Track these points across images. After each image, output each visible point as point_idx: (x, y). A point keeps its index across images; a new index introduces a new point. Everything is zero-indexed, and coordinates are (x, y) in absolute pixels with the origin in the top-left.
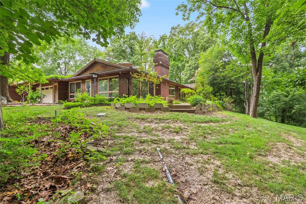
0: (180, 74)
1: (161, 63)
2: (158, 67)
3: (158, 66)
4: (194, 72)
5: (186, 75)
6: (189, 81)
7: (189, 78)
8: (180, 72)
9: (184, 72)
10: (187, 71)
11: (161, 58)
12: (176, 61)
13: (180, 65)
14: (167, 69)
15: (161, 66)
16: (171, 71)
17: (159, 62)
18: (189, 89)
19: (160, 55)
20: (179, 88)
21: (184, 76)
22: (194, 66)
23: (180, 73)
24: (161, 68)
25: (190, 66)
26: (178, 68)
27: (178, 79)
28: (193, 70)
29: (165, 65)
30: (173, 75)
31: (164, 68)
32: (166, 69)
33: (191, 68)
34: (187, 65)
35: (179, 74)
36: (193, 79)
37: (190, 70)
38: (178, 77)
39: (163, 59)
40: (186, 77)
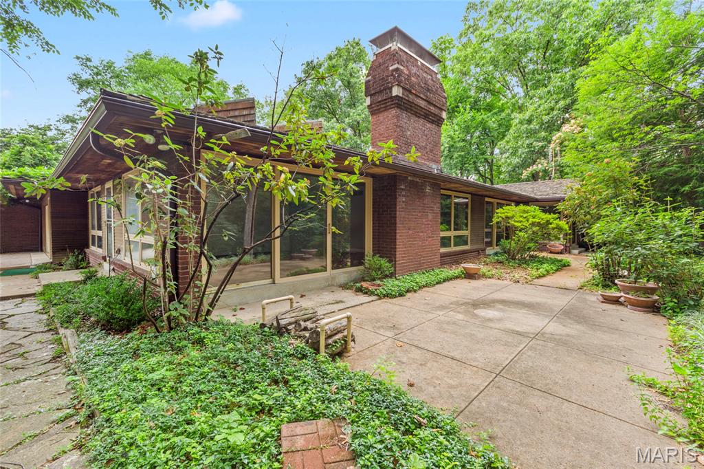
0: (492, 153)
1: (396, 91)
2: (386, 114)
3: (386, 109)
4: (546, 139)
5: (514, 154)
6: (526, 173)
7: (524, 165)
8: (493, 143)
9: (508, 142)
10: (516, 139)
11: (397, 70)
12: (479, 110)
13: (492, 123)
14: (432, 122)
15: (399, 106)
16: (462, 144)
17: (391, 89)
18: (532, 208)
19: (394, 56)
20: (487, 199)
21: (503, 155)
22: (546, 118)
23: (493, 148)
24: (397, 117)
25: (529, 121)
26: (486, 130)
27: (485, 166)
28: (543, 134)
29: (423, 104)
30: (468, 153)
31: (413, 118)
32: (429, 125)
33: (534, 126)
34: (517, 117)
35: (489, 150)
36: (540, 166)
37: (531, 133)
38: (485, 159)
39: (409, 76)
40: (516, 160)
